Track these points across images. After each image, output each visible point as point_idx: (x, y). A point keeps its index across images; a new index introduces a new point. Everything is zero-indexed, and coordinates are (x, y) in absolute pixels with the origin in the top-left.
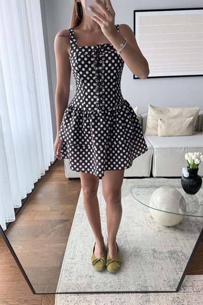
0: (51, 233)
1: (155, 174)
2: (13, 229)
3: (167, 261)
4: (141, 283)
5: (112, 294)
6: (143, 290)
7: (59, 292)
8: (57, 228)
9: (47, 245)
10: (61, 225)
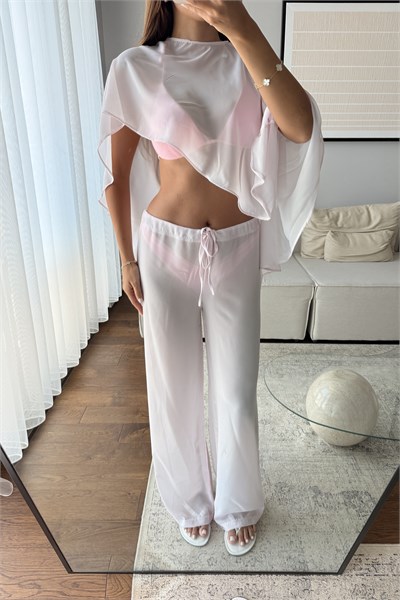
0: (117, 451)
1: (314, 336)
2: (40, 441)
3: (341, 512)
4: (293, 555)
5: (240, 576)
6: (299, 568)
7: (140, 569)
8: (127, 440)
9: (110, 476)
10: (135, 435)
